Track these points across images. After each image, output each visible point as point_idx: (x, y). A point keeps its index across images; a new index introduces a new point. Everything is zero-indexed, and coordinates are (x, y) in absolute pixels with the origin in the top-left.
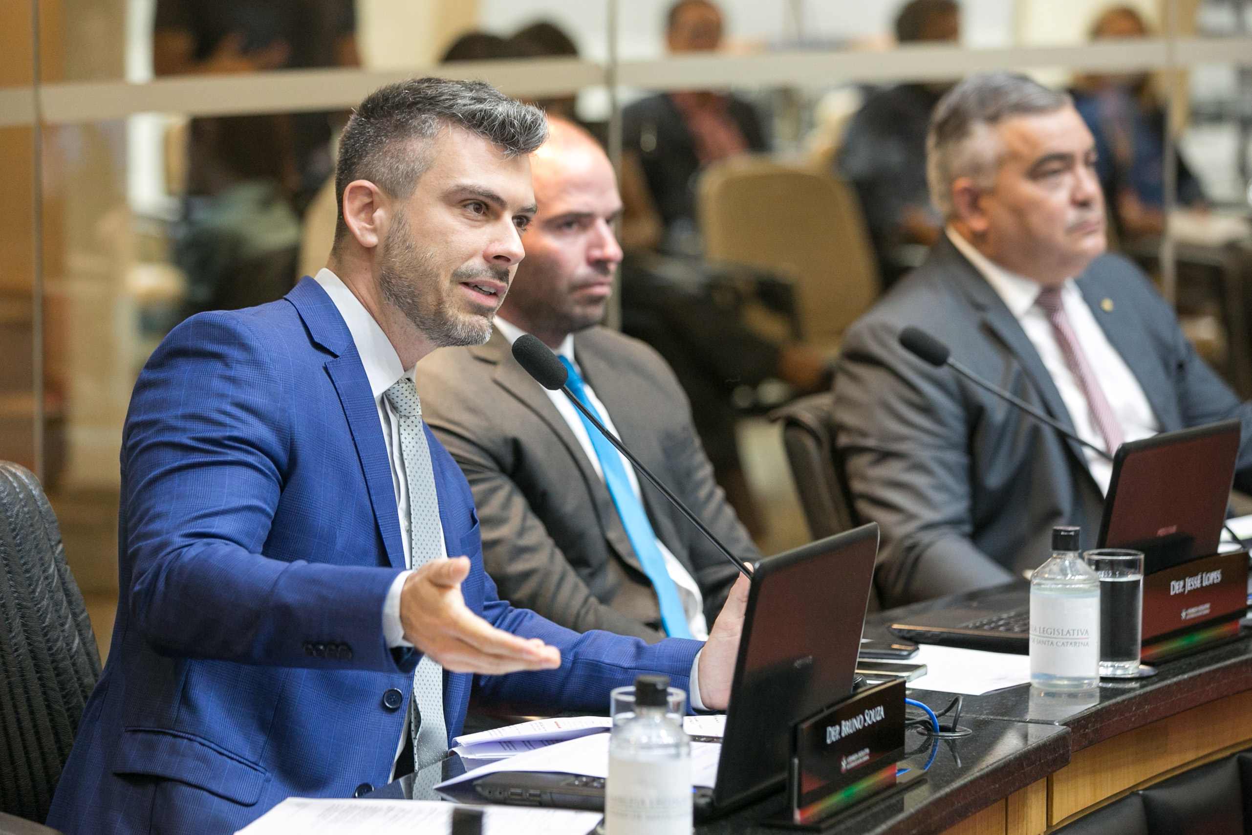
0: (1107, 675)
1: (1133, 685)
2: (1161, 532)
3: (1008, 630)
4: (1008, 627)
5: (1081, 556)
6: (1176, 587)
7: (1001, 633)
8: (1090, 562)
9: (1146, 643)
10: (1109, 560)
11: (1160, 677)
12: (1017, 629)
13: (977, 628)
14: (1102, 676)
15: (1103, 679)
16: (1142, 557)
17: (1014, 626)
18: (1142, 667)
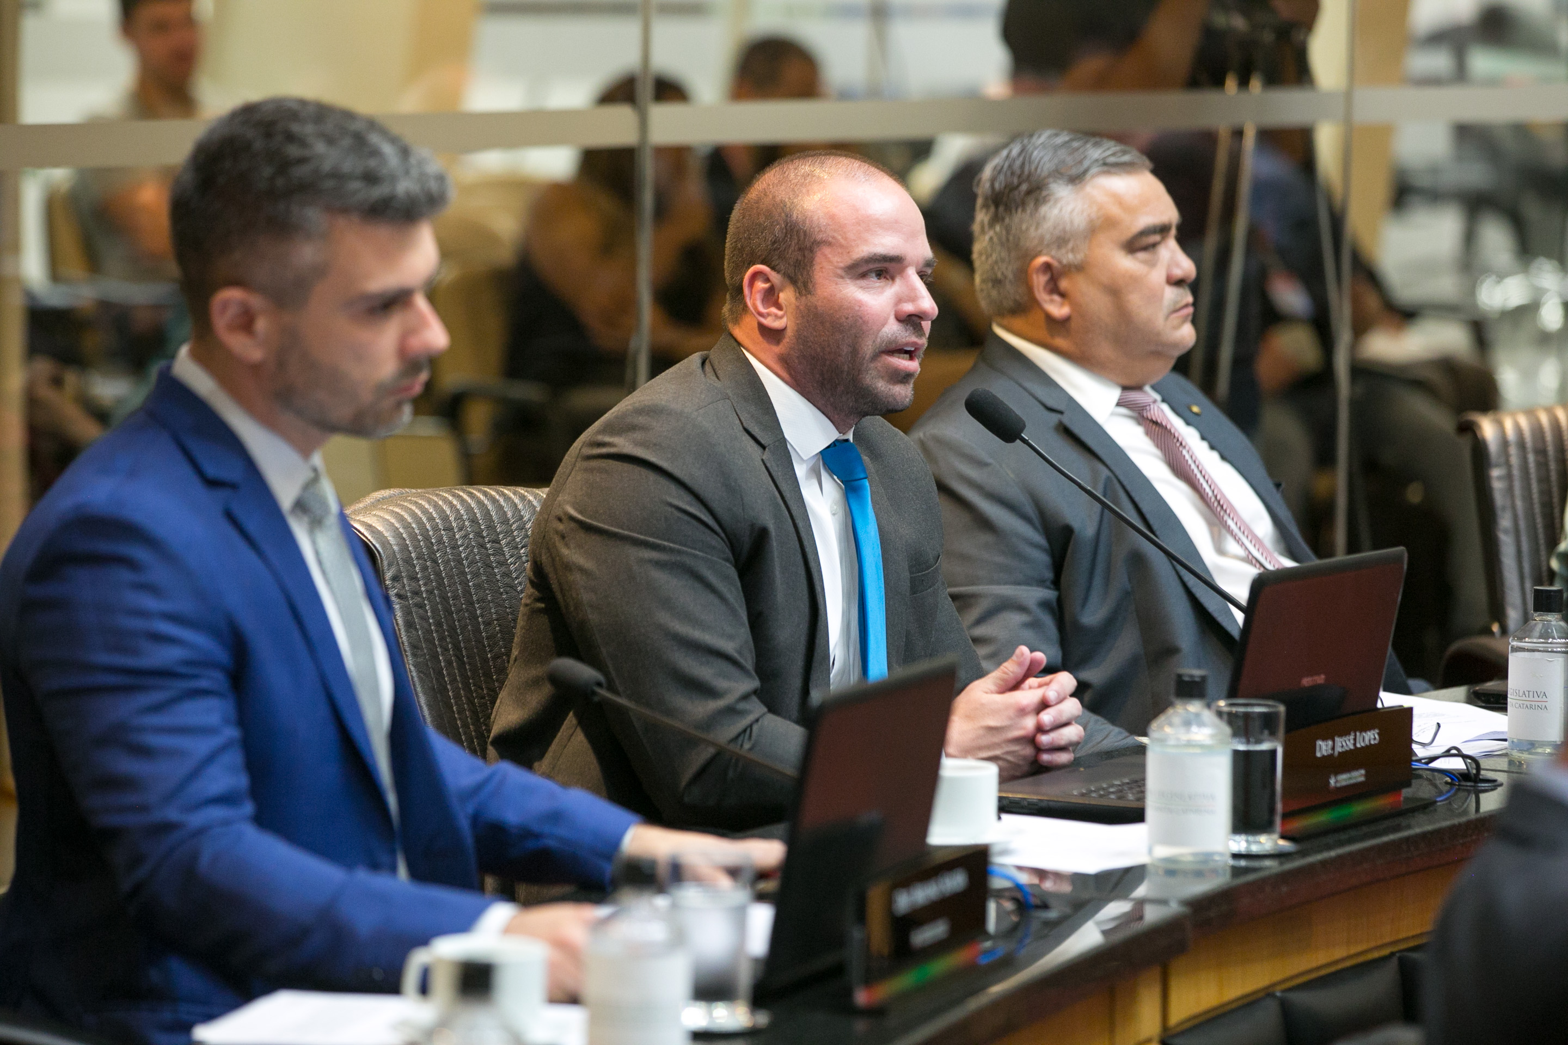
0: (1240, 851)
1: (1268, 863)
2: (1306, 682)
3: (1120, 798)
4: (1119, 794)
5: (1209, 706)
6: (1323, 748)
7: (1112, 800)
8: (1220, 714)
9: (1286, 816)
10: (1243, 712)
11: (1302, 853)
12: (1130, 797)
13: (1083, 795)
14: (1234, 852)
15: (1236, 856)
16: (1282, 709)
17: (1127, 793)
18: (1282, 843)
